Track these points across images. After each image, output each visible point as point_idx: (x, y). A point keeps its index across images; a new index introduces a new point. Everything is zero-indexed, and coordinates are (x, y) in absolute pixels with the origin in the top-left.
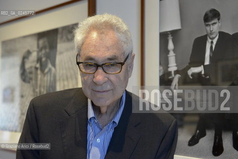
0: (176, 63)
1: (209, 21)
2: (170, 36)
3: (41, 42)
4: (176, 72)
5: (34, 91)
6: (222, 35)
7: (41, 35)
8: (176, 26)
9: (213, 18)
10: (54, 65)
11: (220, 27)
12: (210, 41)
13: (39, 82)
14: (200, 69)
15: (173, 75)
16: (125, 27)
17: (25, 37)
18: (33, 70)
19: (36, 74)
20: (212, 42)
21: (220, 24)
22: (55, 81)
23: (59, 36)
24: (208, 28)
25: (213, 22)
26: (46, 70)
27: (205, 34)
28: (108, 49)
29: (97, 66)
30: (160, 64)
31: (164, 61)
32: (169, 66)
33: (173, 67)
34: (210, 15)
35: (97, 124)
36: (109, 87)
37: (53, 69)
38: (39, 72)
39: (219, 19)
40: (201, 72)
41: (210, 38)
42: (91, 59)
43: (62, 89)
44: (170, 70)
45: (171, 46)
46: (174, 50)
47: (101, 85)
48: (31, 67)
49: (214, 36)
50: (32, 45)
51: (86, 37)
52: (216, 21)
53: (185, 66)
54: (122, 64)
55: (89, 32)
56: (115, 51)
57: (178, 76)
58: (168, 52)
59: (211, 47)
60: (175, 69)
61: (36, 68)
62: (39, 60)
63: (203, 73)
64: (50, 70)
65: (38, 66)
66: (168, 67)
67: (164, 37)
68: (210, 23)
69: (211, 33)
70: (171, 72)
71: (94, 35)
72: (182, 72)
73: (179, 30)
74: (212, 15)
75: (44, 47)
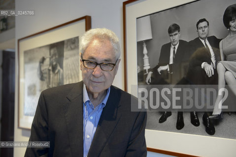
0: (149, 63)
1: (172, 33)
2: (144, 44)
3: (52, 51)
4: (149, 70)
5: (48, 86)
6: (181, 42)
7: (52, 46)
8: (149, 36)
9: (175, 30)
10: (62, 67)
11: (180, 37)
12: (173, 47)
13: (51, 80)
14: (166, 68)
15: (147, 72)
17: (40, 48)
18: (47, 71)
19: (49, 74)
20: (174, 48)
21: (180, 35)
22: (63, 79)
23: (65, 46)
24: (171, 38)
25: (175, 33)
26: (56, 71)
27: (170, 42)
29: (97, 64)
30: (138, 64)
31: (140, 62)
32: (144, 65)
33: (147, 67)
34: (173, 28)
35: (91, 105)
37: (61, 70)
38: (51, 72)
39: (179, 31)
40: (167, 69)
41: (173, 45)
43: (68, 83)
44: (145, 68)
45: (145, 51)
46: (147, 54)
47: (98, 77)
48: (45, 69)
49: (176, 43)
50: (46, 53)
52: (177, 32)
54: (114, 65)
57: (151, 73)
58: (143, 55)
59: (174, 51)
60: (149, 67)
61: (49, 70)
62: (51, 64)
63: (168, 70)
64: (59, 71)
65: (50, 68)
66: (144, 67)
67: (140, 44)
68: (173, 34)
69: (174, 42)
70: (146, 70)
73: (151, 39)
74: (174, 29)
75: (55, 55)
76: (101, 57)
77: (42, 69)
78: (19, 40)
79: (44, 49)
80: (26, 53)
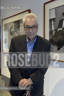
2: (52, 20)
3: (15, 24)
4: (54, 30)
8: (54, 17)
16: (36, 17)
28: (32, 23)
29: (30, 28)
31: (50, 27)
33: (53, 29)
35: (29, 43)
36: (33, 33)
42: (28, 26)
45: (53, 23)
50: (13, 25)
51: (26, 20)
53: (56, 28)
54: (36, 27)
55: (27, 18)
56: (34, 23)
57: (54, 31)
61: (14, 31)
65: (15, 30)
67: (50, 20)
71: (28, 19)
72: (56, 30)
76: (31, 25)
77: (11, 31)
78: (2, 20)
79: (12, 23)
80: (5, 25)
